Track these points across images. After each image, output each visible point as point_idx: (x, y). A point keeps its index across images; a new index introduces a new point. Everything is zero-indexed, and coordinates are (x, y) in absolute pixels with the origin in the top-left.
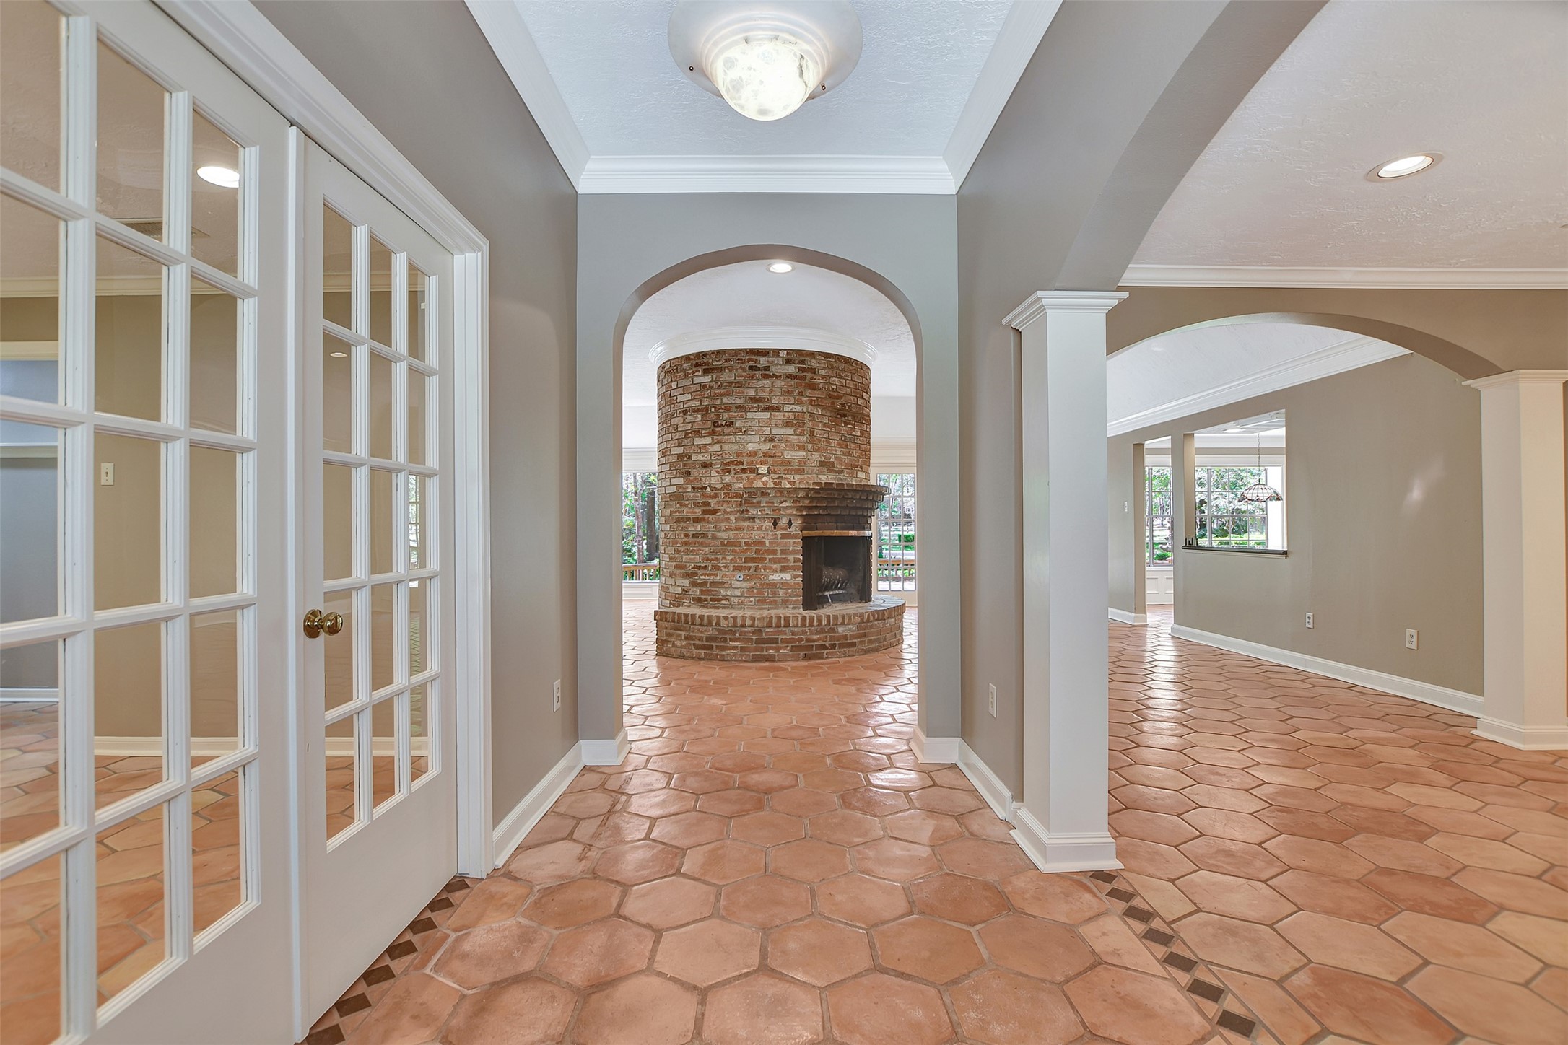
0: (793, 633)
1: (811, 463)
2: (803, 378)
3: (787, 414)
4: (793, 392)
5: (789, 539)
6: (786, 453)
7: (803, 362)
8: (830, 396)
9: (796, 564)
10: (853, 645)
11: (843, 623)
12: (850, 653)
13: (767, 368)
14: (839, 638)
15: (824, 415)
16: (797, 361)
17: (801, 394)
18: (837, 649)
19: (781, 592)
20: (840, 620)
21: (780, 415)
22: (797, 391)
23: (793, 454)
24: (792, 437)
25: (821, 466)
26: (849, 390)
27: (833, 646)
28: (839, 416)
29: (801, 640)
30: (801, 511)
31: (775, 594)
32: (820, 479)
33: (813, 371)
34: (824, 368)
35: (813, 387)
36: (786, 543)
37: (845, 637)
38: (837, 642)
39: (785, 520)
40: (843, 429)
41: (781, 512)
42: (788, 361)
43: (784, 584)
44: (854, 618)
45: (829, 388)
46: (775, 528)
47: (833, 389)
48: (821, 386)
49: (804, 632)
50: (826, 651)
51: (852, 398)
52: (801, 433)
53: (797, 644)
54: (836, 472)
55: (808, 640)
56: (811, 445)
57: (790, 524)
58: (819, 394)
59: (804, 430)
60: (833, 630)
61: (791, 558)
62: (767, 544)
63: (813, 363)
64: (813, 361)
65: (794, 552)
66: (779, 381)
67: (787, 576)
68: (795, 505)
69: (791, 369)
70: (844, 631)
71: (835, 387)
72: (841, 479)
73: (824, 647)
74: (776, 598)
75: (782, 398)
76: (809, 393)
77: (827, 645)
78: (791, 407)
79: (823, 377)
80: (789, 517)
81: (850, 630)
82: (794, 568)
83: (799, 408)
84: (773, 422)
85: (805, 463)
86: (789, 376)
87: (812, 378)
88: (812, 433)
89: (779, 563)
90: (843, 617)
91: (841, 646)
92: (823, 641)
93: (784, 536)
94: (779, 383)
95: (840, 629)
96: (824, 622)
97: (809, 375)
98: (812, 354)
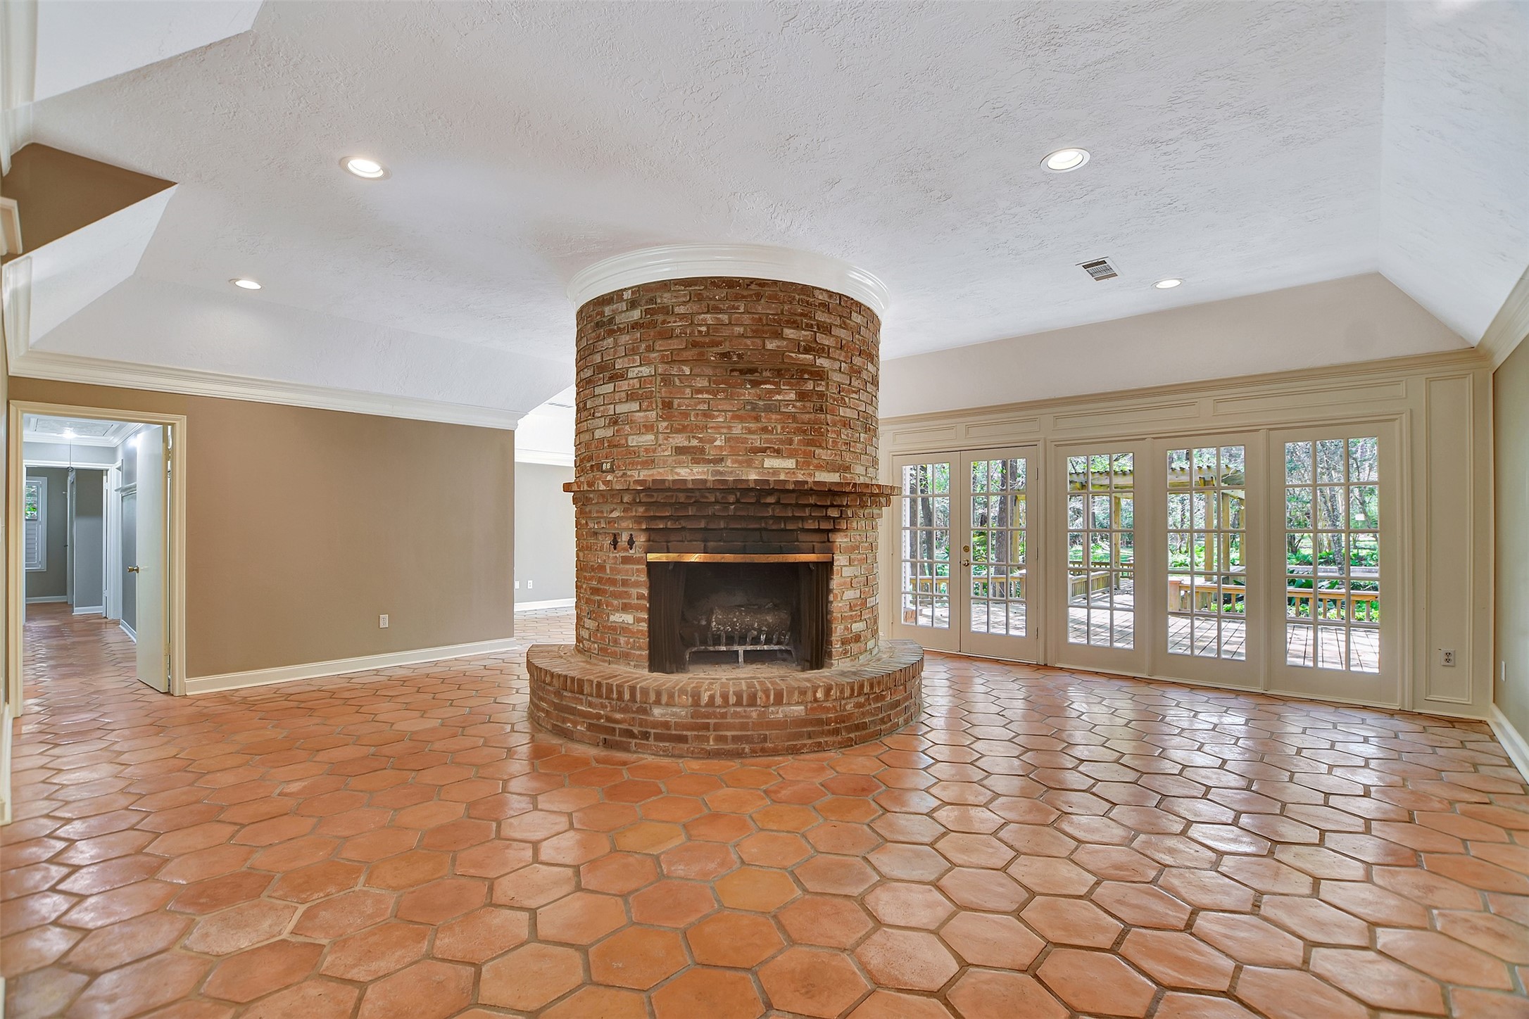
0: (590, 705)
1: (664, 451)
2: (653, 324)
3: (631, 382)
4: (638, 348)
5: (632, 564)
6: (630, 438)
7: (652, 300)
8: (695, 345)
9: (639, 602)
10: (683, 739)
11: (658, 702)
12: (677, 752)
13: (611, 320)
14: (655, 725)
15: (698, 376)
16: (644, 301)
17: (650, 349)
18: (652, 741)
19: (622, 640)
20: (653, 697)
21: (624, 385)
22: (643, 346)
23: (641, 439)
24: (638, 414)
25: (680, 454)
26: (741, 330)
27: (646, 736)
28: (736, 374)
29: (599, 717)
30: (640, 523)
31: (616, 642)
32: (678, 474)
33: (667, 311)
34: (684, 303)
35: (668, 335)
36: (627, 571)
37: (666, 725)
38: (653, 731)
39: (625, 537)
40: (748, 393)
41: (616, 525)
42: (633, 304)
43: (624, 629)
44: (679, 696)
45: (692, 332)
46: (615, 549)
47: (700, 332)
48: (678, 331)
49: (603, 707)
50: (634, 741)
51: (748, 342)
52: (648, 406)
53: (594, 721)
54: (709, 461)
55: (609, 719)
56: (665, 424)
57: (631, 543)
58: (675, 344)
59: (651, 402)
60: (644, 711)
61: (634, 591)
62: (608, 571)
63: (666, 299)
64: (665, 295)
65: (637, 584)
66: (624, 336)
67: (628, 618)
68: (626, 515)
69: (636, 314)
70: (663, 715)
71: (704, 329)
72: (721, 473)
73: (630, 734)
74: (617, 649)
75: (626, 359)
76: (660, 345)
77: (636, 732)
78: (636, 370)
79: (682, 317)
80: (630, 533)
81: (674, 714)
82: (638, 608)
83: (646, 371)
84: (617, 396)
85: (654, 451)
86: (635, 326)
87: (664, 322)
88: (667, 405)
89: (621, 598)
90: (658, 694)
91: (659, 737)
92: (629, 725)
93: (626, 560)
94: (624, 339)
95: (657, 711)
96: (627, 696)
97: (660, 318)
98: (665, 285)
